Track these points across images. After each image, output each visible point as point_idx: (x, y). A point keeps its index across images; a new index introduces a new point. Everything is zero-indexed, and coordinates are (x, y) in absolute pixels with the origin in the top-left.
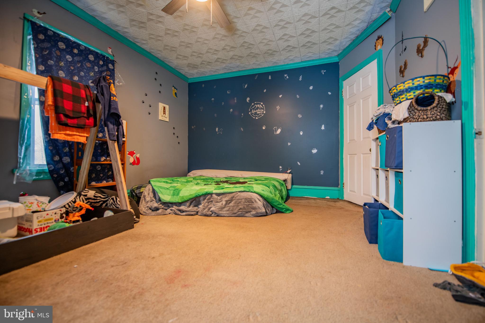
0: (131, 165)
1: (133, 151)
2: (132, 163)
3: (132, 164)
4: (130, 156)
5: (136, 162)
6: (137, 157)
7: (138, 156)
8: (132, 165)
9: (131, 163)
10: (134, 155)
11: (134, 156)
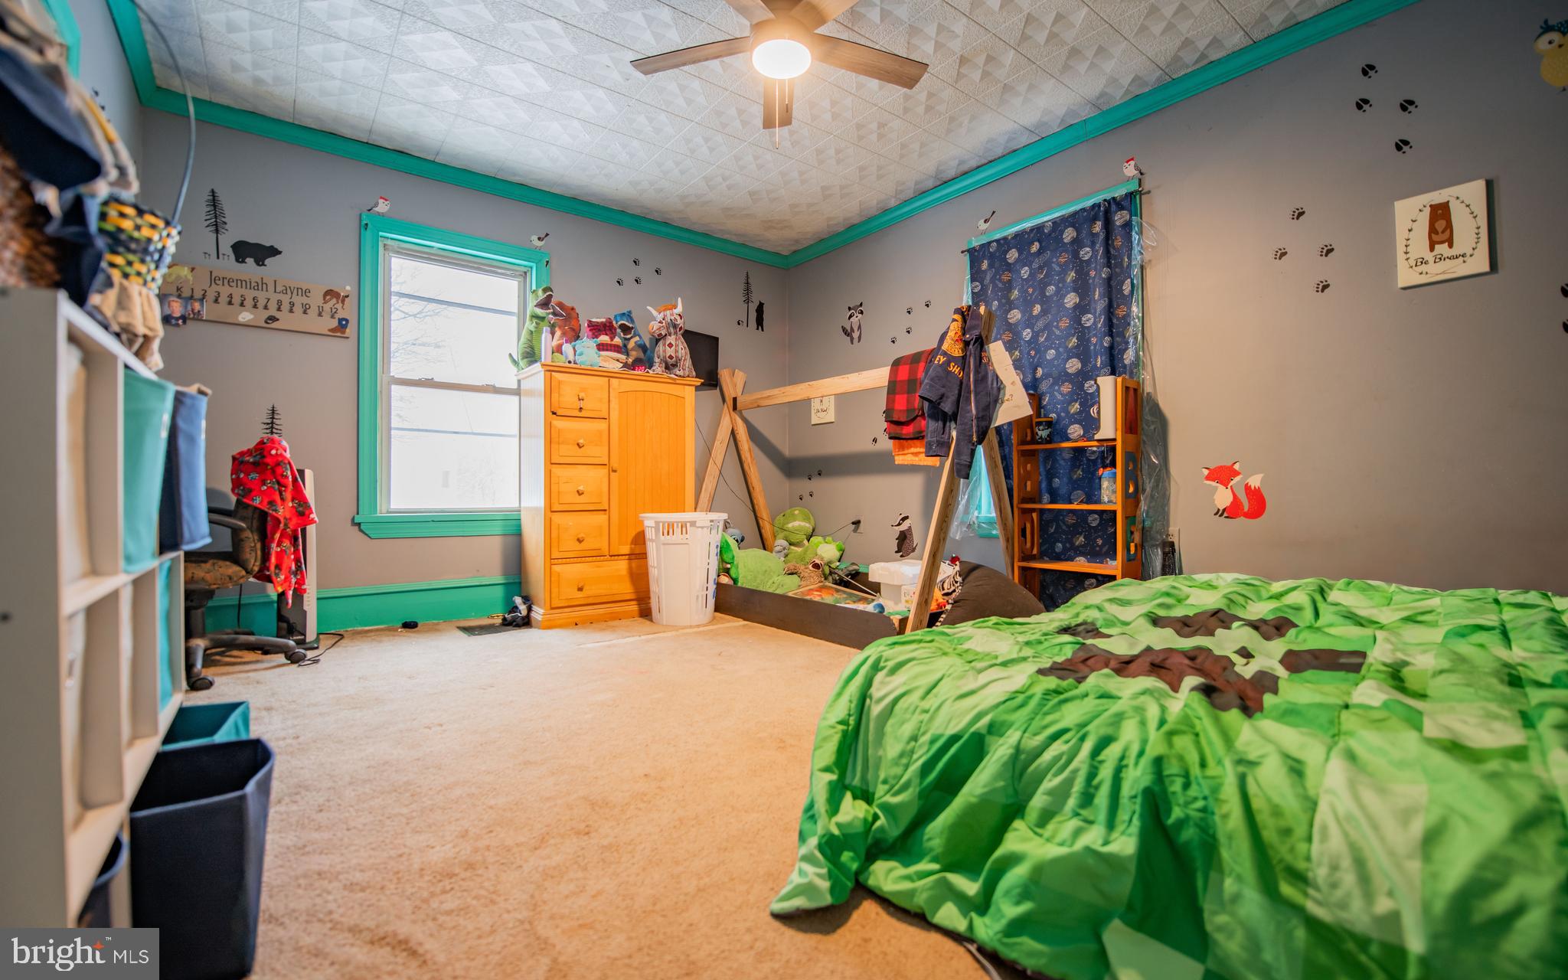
0: (1220, 516)
1: (1229, 464)
2: (1224, 510)
3: (1225, 515)
4: (1214, 484)
5: (1246, 508)
6: (1247, 488)
7: (1255, 481)
8: (1226, 517)
9: (1221, 509)
10: (1237, 479)
11: (1232, 483)
